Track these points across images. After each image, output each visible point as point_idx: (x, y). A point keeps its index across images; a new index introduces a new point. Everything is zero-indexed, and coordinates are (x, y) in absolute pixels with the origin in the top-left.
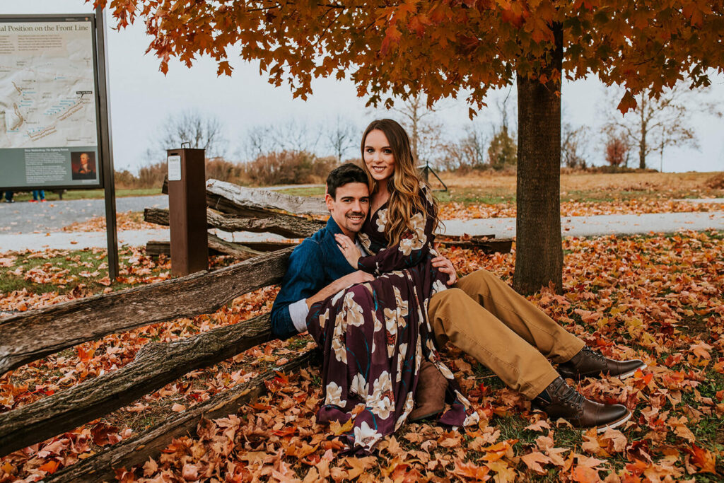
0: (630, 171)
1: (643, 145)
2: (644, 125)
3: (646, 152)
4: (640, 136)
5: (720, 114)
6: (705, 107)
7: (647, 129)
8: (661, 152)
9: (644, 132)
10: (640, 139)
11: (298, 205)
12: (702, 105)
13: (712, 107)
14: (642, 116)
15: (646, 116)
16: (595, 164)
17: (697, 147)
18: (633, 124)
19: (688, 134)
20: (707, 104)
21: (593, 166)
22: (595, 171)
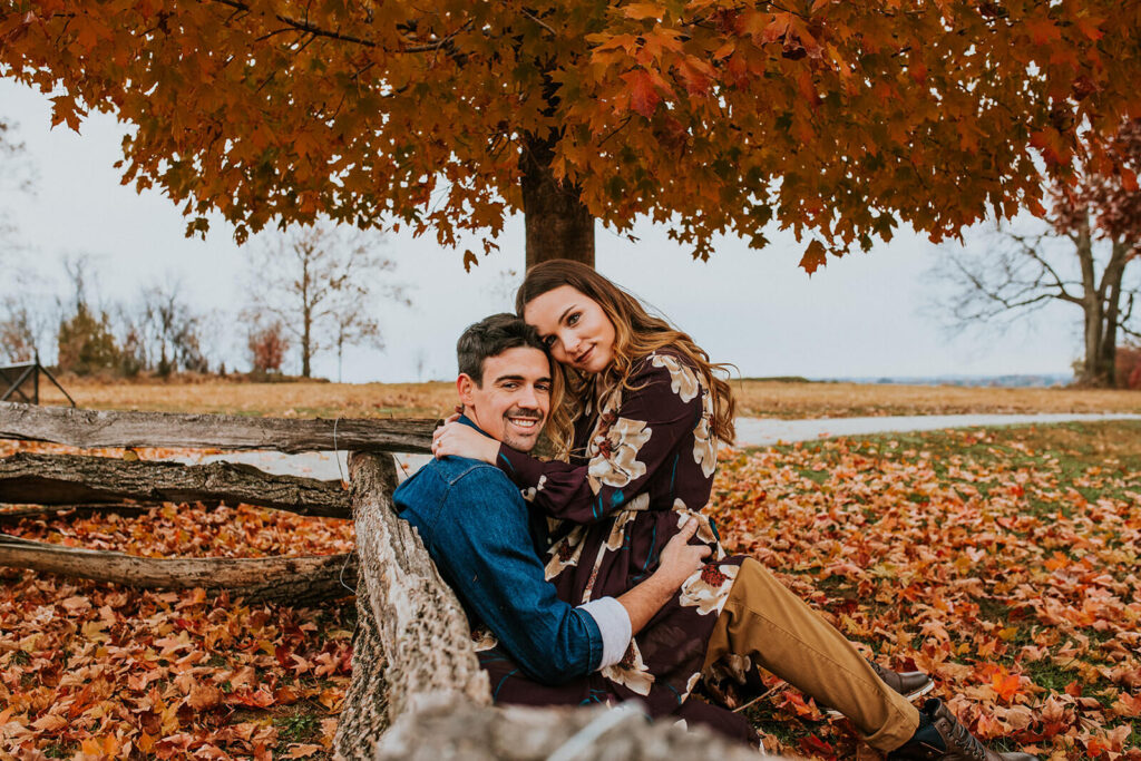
0: (290, 380)
1: (306, 340)
2: (307, 312)
3: (310, 352)
4: (301, 329)
5: (409, 302)
6: (389, 290)
7: (312, 317)
8: (340, 353)
9: (308, 323)
10: (303, 332)
11: (89, 428)
12: (385, 287)
13: (398, 291)
14: (305, 299)
15: (310, 298)
16: (238, 369)
17: (381, 347)
18: (292, 310)
19: (371, 329)
20: (393, 287)
21: (236, 371)
22: (239, 379)
